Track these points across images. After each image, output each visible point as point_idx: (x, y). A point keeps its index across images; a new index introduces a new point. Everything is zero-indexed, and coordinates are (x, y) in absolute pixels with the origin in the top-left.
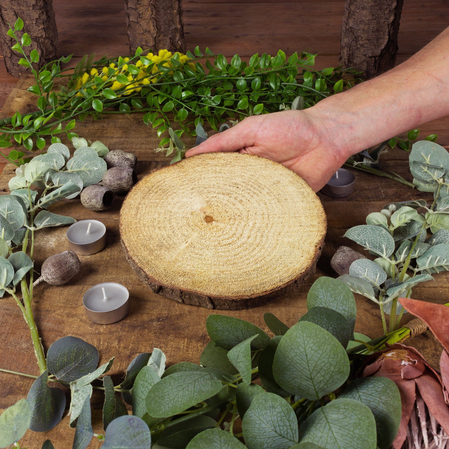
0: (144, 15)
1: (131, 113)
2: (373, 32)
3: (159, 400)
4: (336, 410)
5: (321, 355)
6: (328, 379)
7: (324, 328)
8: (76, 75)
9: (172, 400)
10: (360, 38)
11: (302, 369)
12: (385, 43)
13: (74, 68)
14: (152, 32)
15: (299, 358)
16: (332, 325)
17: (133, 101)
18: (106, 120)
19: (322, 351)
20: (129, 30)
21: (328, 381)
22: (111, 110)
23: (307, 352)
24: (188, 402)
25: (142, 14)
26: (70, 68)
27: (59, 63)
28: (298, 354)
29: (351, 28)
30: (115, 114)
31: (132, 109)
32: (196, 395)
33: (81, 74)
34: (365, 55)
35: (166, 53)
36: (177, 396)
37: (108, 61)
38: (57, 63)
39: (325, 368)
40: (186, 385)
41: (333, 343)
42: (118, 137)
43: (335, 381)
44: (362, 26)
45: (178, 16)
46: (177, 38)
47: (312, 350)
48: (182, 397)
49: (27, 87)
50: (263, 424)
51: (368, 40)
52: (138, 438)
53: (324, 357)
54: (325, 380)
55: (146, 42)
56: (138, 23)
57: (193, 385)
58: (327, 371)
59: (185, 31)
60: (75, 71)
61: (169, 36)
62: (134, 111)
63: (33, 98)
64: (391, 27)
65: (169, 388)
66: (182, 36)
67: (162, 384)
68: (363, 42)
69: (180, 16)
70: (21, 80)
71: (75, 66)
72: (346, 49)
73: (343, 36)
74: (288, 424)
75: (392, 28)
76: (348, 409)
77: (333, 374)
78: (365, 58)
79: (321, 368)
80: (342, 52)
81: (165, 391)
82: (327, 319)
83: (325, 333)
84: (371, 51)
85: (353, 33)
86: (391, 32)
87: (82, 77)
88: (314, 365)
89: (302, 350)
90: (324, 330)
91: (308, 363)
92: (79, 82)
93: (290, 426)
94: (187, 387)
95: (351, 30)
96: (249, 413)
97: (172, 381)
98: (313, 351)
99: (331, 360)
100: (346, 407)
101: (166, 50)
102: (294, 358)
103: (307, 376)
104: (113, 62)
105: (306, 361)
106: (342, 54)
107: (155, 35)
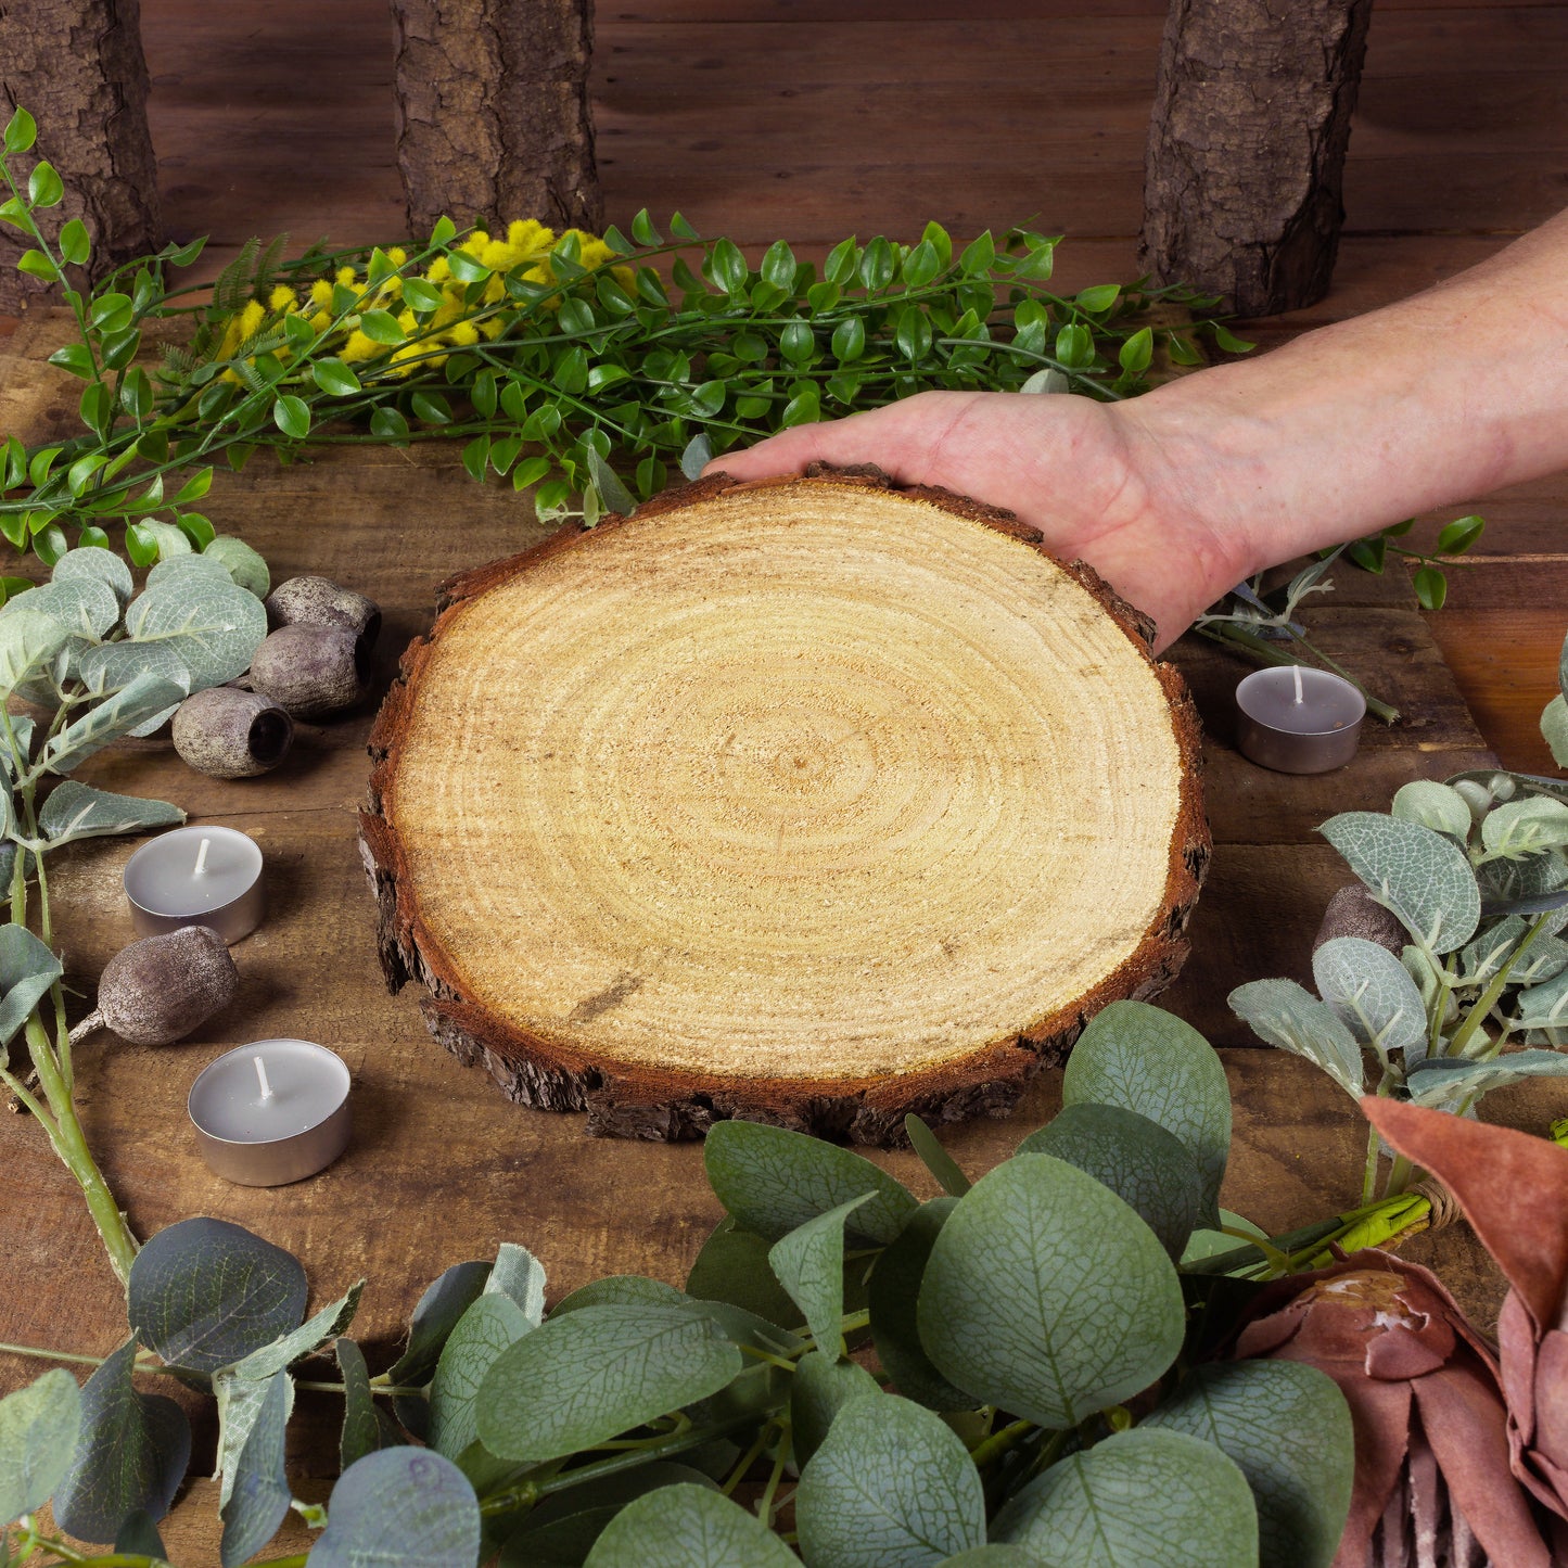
0: (456, 100)
1: (412, 442)
2: (1257, 157)
3: (523, 1399)
4: (1124, 1468)
5: (1088, 1274)
6: (1107, 1357)
8: (218, 307)
10: (1211, 179)
11: (1019, 1316)
12: (1300, 198)
13: (211, 286)
14: (484, 157)
15: (1010, 1280)
17: (417, 400)
18: (324, 465)
19: (1093, 1259)
20: (406, 152)
21: (1106, 1365)
22: (342, 432)
23: (1040, 1260)
24: (620, 1412)
25: (450, 94)
26: (198, 284)
27: (159, 267)
28: (1008, 1267)
29: (1180, 143)
30: (355, 444)
31: (414, 429)
32: (650, 1391)
33: (238, 306)
34: (1229, 240)
35: (533, 231)
37: (332, 260)
38: (152, 266)
39: (1099, 1321)
40: (618, 1353)
41: (1130, 1235)
42: (367, 527)
43: (1131, 1365)
44: (1217, 138)
45: (577, 101)
46: (573, 180)
47: (1056, 1254)
48: (600, 1393)
49: (49, 349)
50: (868, 1503)
51: (1239, 185)
52: (436, 1525)
53: (1097, 1283)
54: (1096, 1362)
55: (465, 192)
56: (435, 125)
58: (1104, 1332)
59: (599, 154)
60: (217, 295)
61: (546, 173)
62: (422, 434)
63: (67, 390)
64: (1320, 141)
65: (560, 1358)
66: (591, 170)
68: (1221, 194)
69: (583, 104)
70: (28, 327)
71: (215, 279)
72: (1164, 220)
73: (1151, 171)
74: (950, 1504)
75: (1323, 145)
76: (1168, 1467)
77: (1127, 1342)
78: (1229, 249)
79: (1086, 1319)
80: (1147, 226)
81: (546, 1370)
82: (1121, 1149)
83: (1106, 1198)
84: (1251, 224)
85: (1188, 163)
86: (1320, 158)
87: (239, 314)
88: (1059, 1307)
89: (1023, 1252)
91: (1040, 1302)
92: (229, 334)
93: (958, 1510)
95: (1178, 152)
96: (819, 1461)
97: (573, 1336)
98: (1060, 1261)
99: (1119, 1292)
100: (1160, 1460)
101: (533, 223)
102: (993, 1277)
103: (1037, 1342)
104: (350, 265)
105: (1035, 1292)
106: (1148, 234)
107: (496, 170)
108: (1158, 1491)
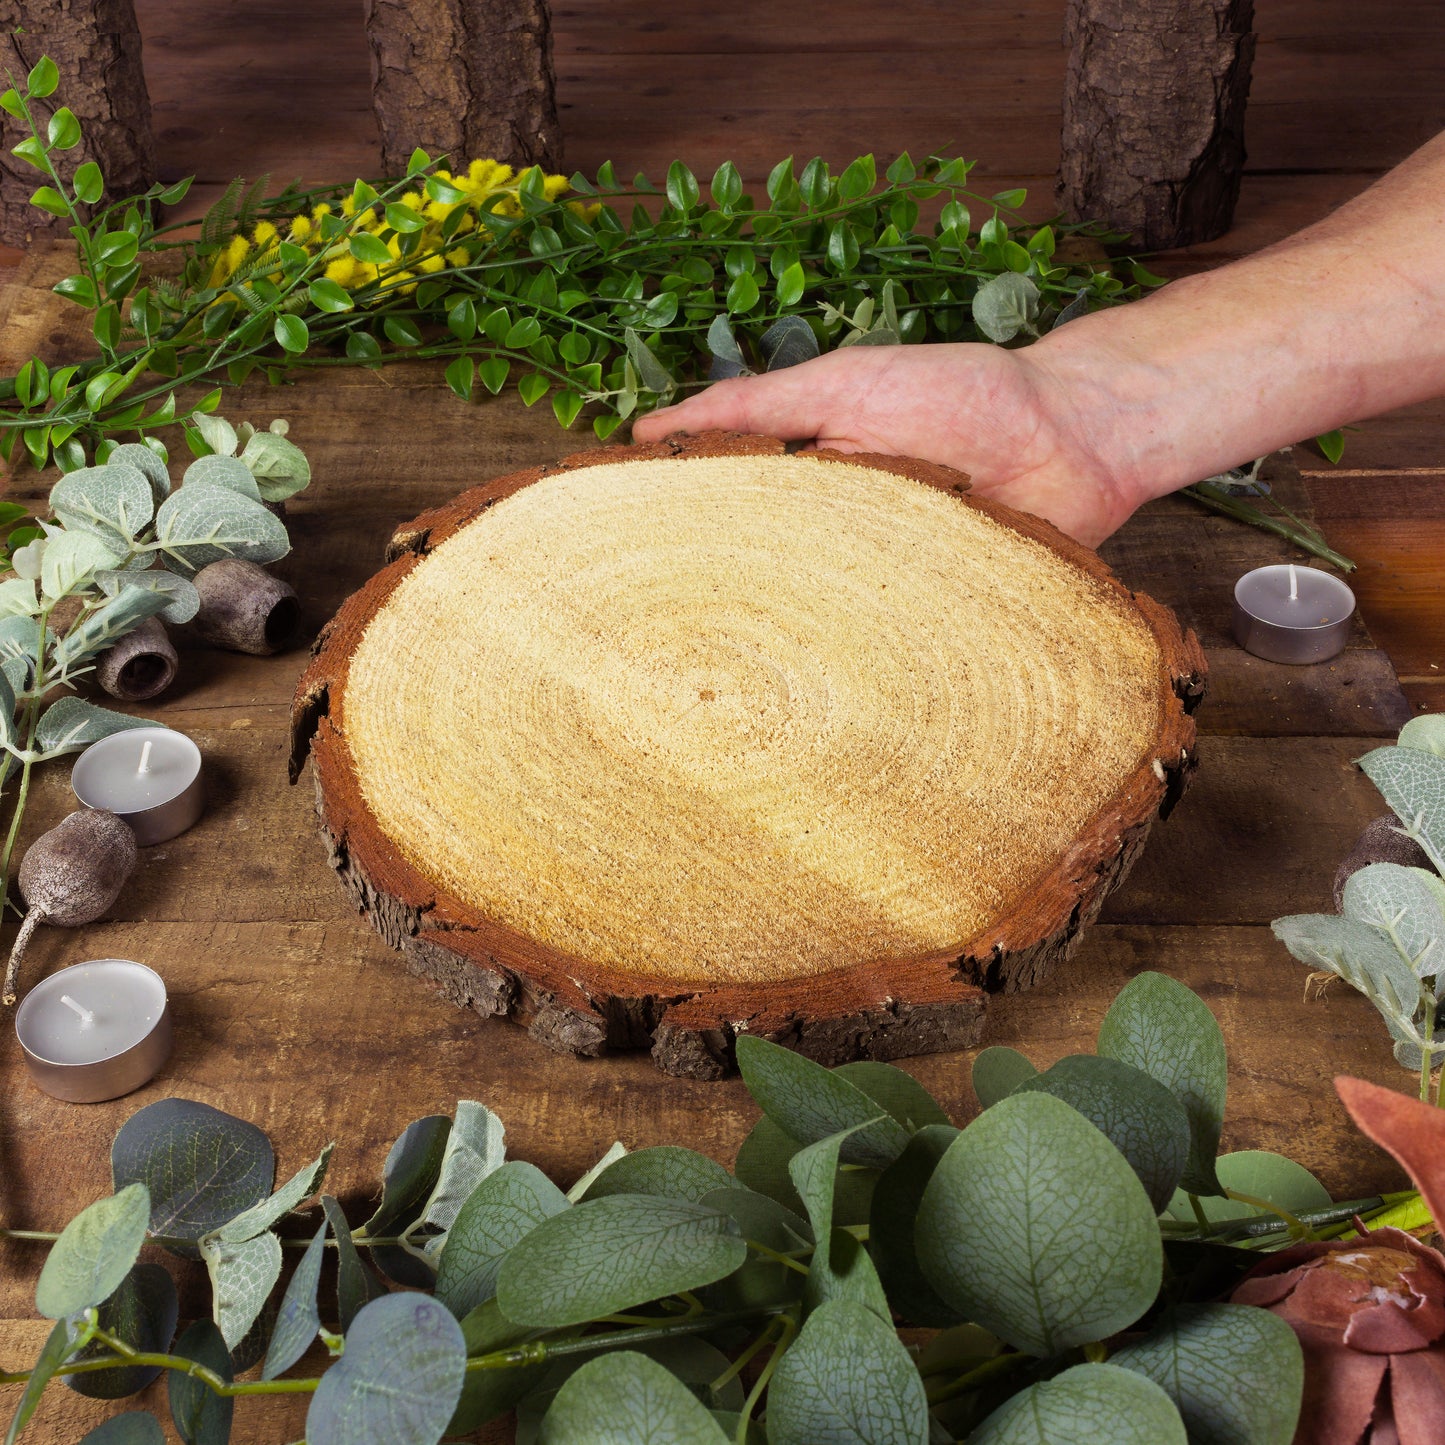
0: (427, 49)
1: (385, 364)
2: (1165, 102)
3: (544, 1271)
4: (1072, 1403)
5: (1076, 1212)
6: (1086, 1294)
7: (1096, 1123)
8: (206, 243)
9: (580, 1277)
10: (1123, 122)
11: (1008, 1244)
12: (1205, 140)
13: (200, 222)
14: (453, 102)
15: (1003, 1207)
16: (1128, 1119)
17: (389, 324)
18: (306, 385)
19: (1082, 1199)
20: (381, 98)
21: (1086, 1302)
22: (324, 355)
23: (1033, 1193)
24: (624, 1291)
25: (422, 44)
26: (188, 220)
27: (148, 206)
28: (1003, 1196)
29: (1095, 89)
30: (333, 366)
31: (385, 352)
32: (655, 1275)
33: (224, 242)
35: (492, 169)
36: (600, 1267)
37: (308, 198)
38: (141, 205)
39: (1082, 1260)
40: (635, 1238)
41: (1119, 1182)
42: (345, 442)
43: (1109, 1306)
44: (1129, 84)
45: (539, 50)
46: (535, 123)
47: (1048, 1190)
48: (612, 1272)
49: (52, 279)
50: (825, 1401)
51: (1149, 128)
52: (429, 1368)
53: (1083, 1222)
54: (1076, 1298)
55: (436, 133)
56: (408, 72)
57: (658, 1241)
58: (1085, 1269)
59: (559, 99)
60: (204, 231)
61: (510, 116)
62: (395, 356)
63: (68, 316)
64: (1224, 87)
65: (584, 1238)
66: (551, 115)
67: (567, 1222)
68: (1133, 136)
69: (544, 53)
70: (33, 258)
71: (203, 216)
72: (1079, 159)
73: (1068, 116)
74: (896, 1413)
75: (1226, 91)
76: (1111, 1404)
77: (1106, 1283)
78: (1140, 186)
79: (1070, 1256)
80: (1064, 165)
81: (571, 1247)
82: (1114, 1098)
83: (1100, 1143)
84: (1160, 164)
85: (1102, 108)
86: (1223, 103)
87: (226, 248)
88: (1046, 1240)
89: (1018, 1184)
90: (1097, 1131)
91: (1028, 1232)
92: (218, 266)
93: (903, 1420)
94: (637, 1245)
95: (1093, 97)
96: (791, 1357)
97: (600, 1219)
98: (1050, 1197)
99: (1103, 1235)
100: (1104, 1396)
101: (491, 162)
102: (988, 1204)
103: (1023, 1271)
104: (325, 202)
105: (1025, 1224)
106: (1065, 173)
107: (464, 114)
108: (1101, 1427)
